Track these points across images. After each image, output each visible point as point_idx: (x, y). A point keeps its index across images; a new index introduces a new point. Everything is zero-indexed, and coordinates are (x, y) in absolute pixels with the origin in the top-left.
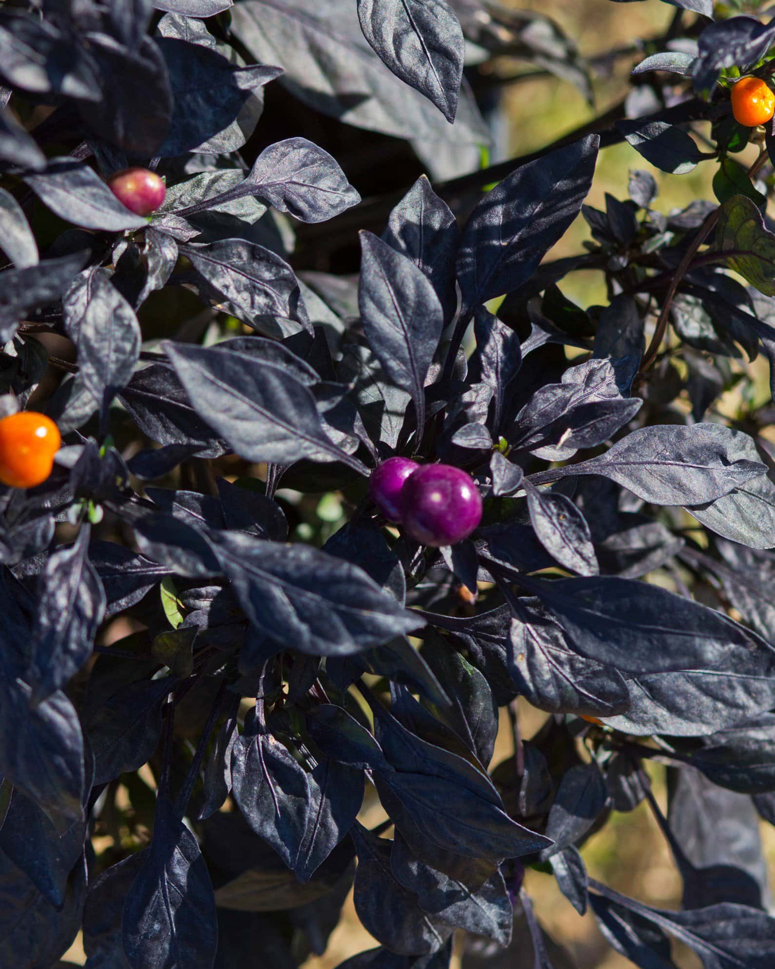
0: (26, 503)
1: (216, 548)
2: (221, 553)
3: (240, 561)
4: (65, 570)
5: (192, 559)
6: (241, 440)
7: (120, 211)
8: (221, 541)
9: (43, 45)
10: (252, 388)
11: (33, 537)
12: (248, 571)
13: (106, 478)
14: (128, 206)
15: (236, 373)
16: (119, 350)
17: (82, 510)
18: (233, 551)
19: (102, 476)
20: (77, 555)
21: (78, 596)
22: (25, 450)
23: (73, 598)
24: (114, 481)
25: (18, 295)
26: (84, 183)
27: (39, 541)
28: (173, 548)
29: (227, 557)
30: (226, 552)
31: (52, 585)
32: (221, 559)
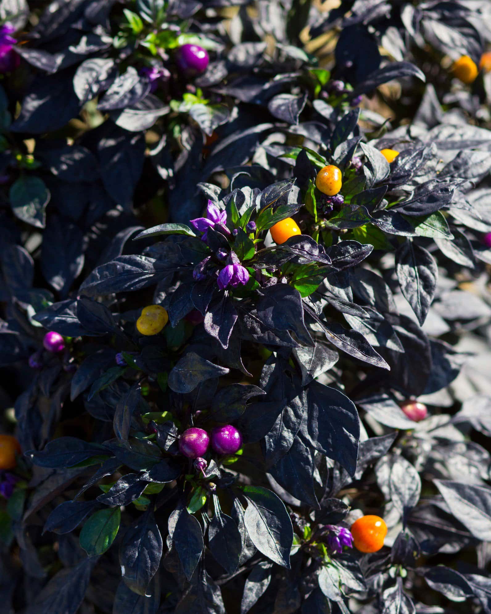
0: (368, 566)
1: (470, 583)
2: (473, 586)
3: (482, 588)
4: (393, 597)
5: (457, 589)
6: (476, 529)
7: (406, 419)
8: (471, 579)
9: (377, 324)
10: (480, 504)
11: (373, 585)
12: (487, 593)
13: (409, 552)
14: (410, 417)
15: (471, 495)
16: (410, 489)
17: (397, 570)
18: (478, 584)
19: (407, 550)
20: (398, 590)
21: (401, 608)
22: (372, 532)
23: (398, 611)
24: (413, 554)
25: (363, 455)
26: (388, 406)
27: (375, 586)
28: (446, 585)
29: (475, 587)
30: (474, 585)
31: (387, 604)
32: (473, 588)
